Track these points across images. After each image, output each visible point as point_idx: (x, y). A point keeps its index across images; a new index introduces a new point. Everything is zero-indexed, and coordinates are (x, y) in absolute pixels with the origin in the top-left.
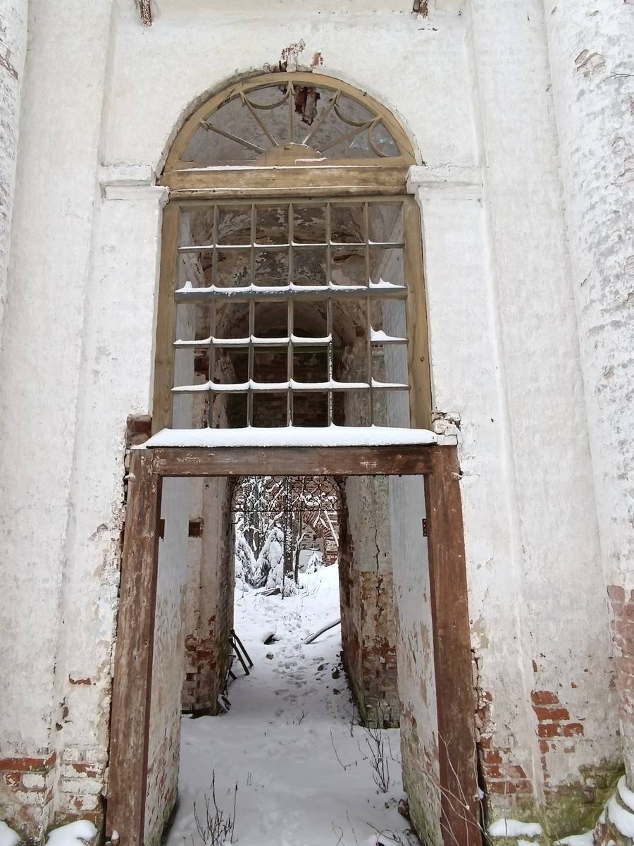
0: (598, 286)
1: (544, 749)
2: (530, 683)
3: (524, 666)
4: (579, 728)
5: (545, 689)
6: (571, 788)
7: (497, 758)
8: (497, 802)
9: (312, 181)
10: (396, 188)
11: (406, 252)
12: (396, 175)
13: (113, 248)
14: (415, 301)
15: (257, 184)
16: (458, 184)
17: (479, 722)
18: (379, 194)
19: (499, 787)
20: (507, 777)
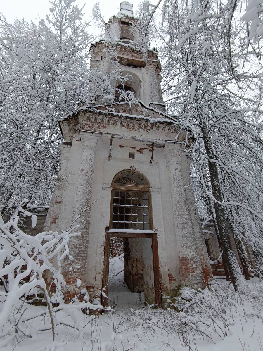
0: (176, 212)
1: (170, 283)
2: (168, 273)
3: (167, 270)
4: (175, 280)
5: (170, 273)
6: (174, 290)
7: (163, 286)
8: (163, 293)
9: (134, 188)
10: (147, 191)
11: (149, 201)
12: (147, 189)
13: (104, 198)
14: (150, 209)
15: (126, 188)
16: (157, 191)
17: (160, 279)
18: (145, 191)
19: (164, 290)
20: (165, 289)
